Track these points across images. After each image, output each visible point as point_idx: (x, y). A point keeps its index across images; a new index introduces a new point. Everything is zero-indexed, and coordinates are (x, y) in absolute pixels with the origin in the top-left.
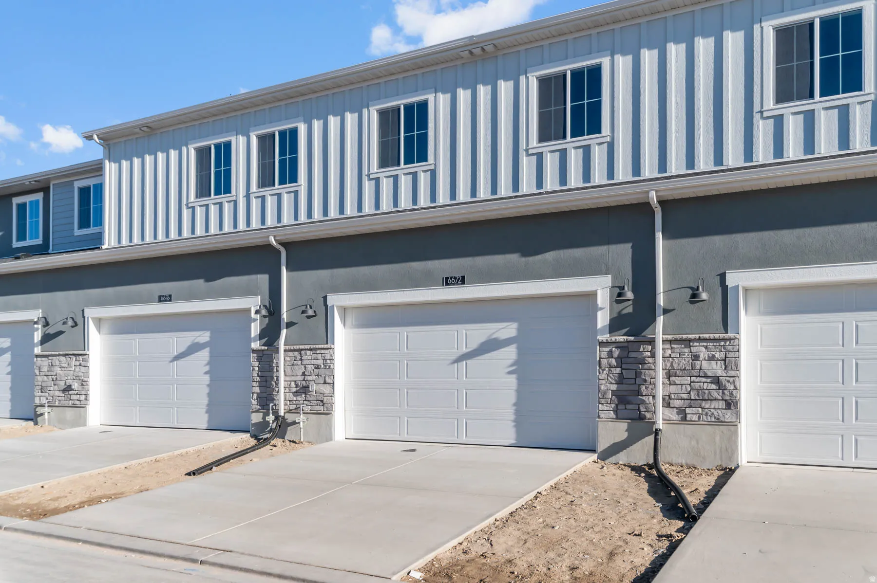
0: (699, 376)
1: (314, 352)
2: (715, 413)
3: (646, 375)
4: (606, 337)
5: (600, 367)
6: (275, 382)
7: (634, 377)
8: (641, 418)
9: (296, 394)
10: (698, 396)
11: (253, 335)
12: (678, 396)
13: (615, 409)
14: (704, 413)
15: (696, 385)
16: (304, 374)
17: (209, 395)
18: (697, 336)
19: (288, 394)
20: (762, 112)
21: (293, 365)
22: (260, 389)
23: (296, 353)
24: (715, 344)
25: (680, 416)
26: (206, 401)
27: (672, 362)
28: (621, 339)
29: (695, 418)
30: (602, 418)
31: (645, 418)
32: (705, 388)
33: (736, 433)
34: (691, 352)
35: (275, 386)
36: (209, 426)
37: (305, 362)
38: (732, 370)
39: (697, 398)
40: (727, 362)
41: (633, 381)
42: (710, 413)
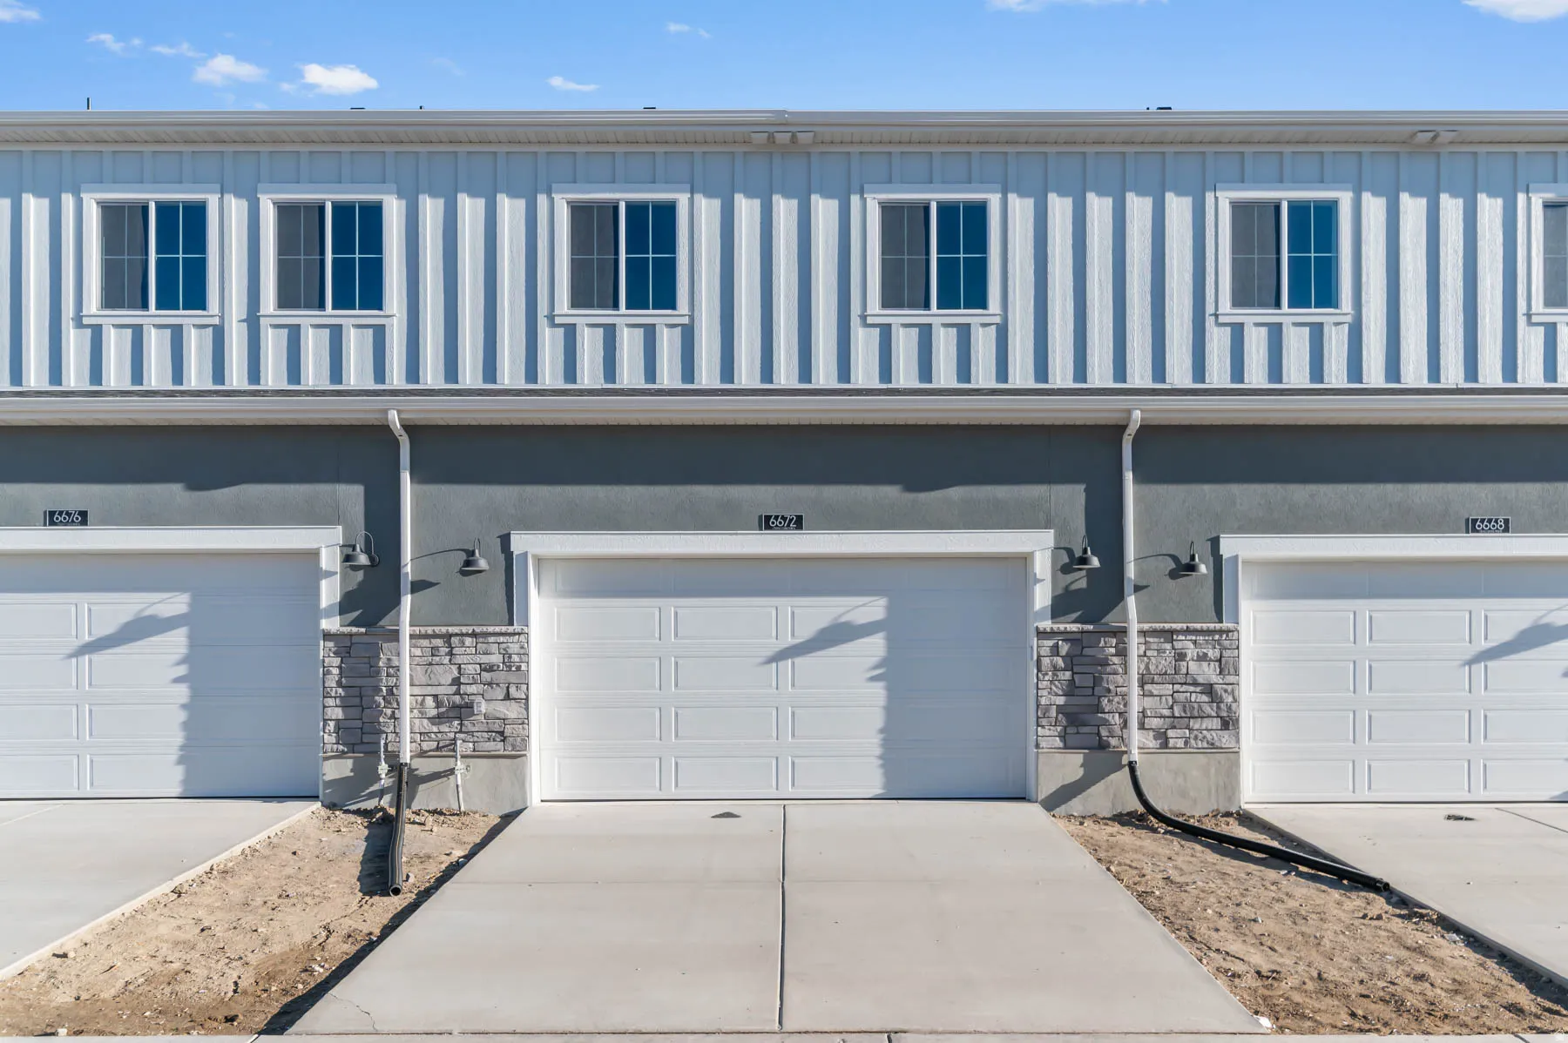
0: (1185, 684)
1: (481, 640)
2: (1209, 737)
3: (1111, 682)
4: (1047, 624)
5: (1039, 670)
6: (384, 699)
7: (1092, 685)
8: (1103, 746)
9: (438, 719)
10: (1185, 711)
11: (324, 603)
12: (1156, 712)
13: (1063, 734)
14: (1192, 736)
15: (1181, 697)
16: (456, 682)
17: (186, 725)
18: (1184, 626)
19: (417, 721)
20: (1216, 316)
21: (430, 664)
22: (343, 711)
23: (438, 642)
24: (1207, 638)
25: (1159, 742)
26: (178, 738)
27: (1148, 664)
28: (1074, 627)
29: (1180, 743)
30: (1043, 748)
31: (1108, 745)
32: (1193, 700)
33: (1235, 765)
34: (1173, 648)
35: (383, 705)
36: (185, 790)
37: (459, 660)
38: (1229, 674)
39: (1183, 715)
40: (1223, 662)
41: (1089, 692)
42: (1200, 736)
